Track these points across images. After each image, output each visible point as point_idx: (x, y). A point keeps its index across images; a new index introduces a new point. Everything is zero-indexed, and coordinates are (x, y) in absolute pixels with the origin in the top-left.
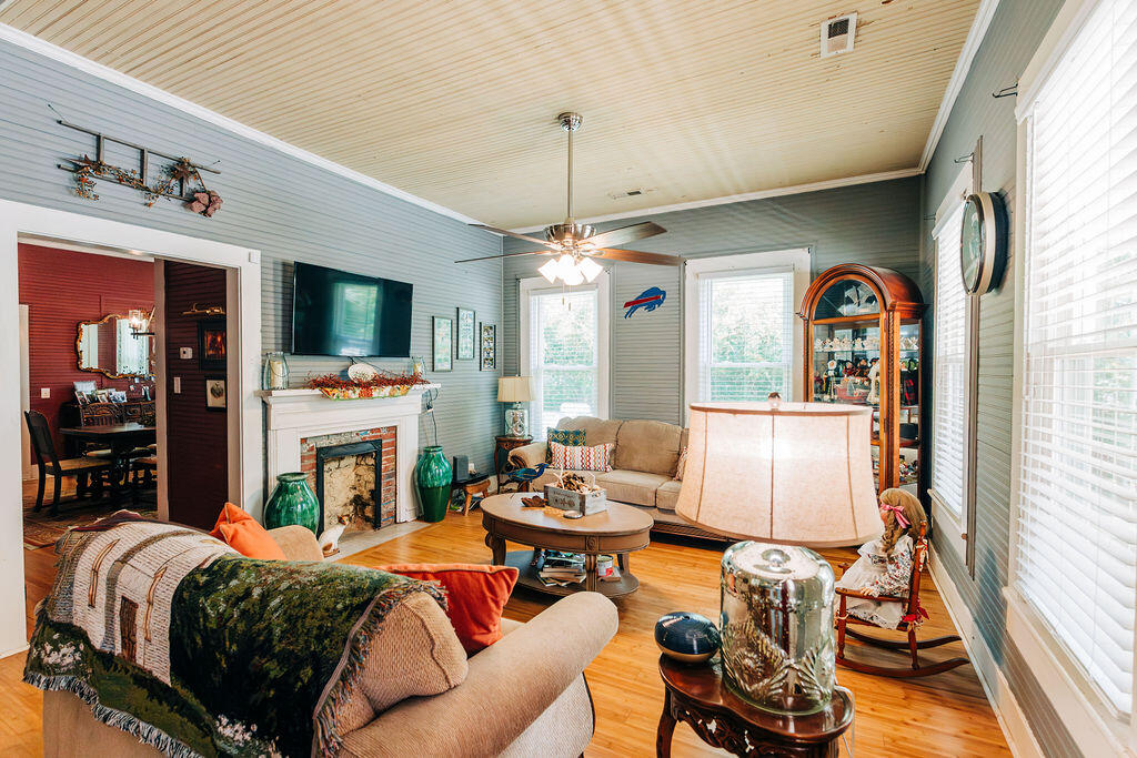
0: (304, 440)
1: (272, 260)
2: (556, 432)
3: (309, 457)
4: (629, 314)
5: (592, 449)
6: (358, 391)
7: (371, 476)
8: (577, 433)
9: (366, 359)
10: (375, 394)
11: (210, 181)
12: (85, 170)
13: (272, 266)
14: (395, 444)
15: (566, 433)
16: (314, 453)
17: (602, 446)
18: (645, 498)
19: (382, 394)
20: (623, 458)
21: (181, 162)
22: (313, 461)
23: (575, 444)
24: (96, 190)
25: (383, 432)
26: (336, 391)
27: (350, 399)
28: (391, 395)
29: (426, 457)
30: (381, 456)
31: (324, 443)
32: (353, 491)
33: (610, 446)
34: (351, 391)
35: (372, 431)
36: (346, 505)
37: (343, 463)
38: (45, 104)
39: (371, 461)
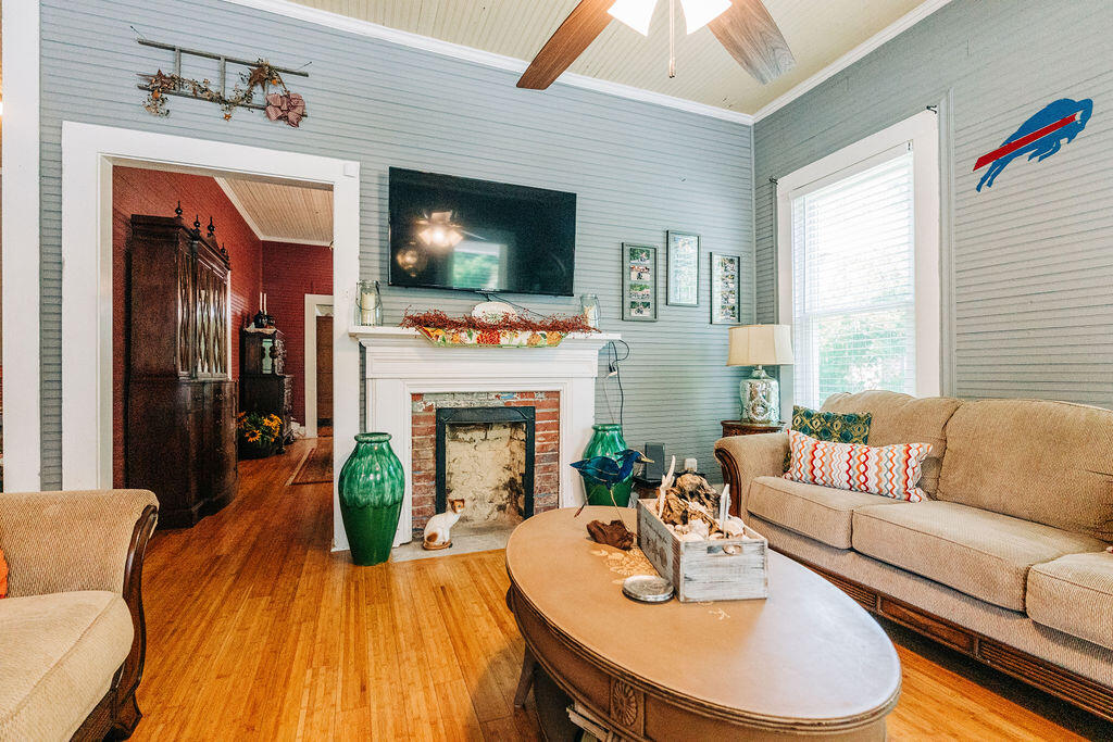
0: (416, 397)
1: (376, 173)
2: (808, 415)
3: (426, 419)
4: (987, 180)
5: (874, 451)
6: (476, 334)
7: (521, 455)
8: (852, 419)
9: (501, 296)
10: (503, 341)
11: (293, 85)
12: (161, 87)
13: (376, 181)
14: (556, 416)
15: (827, 418)
16: (433, 413)
17: (900, 448)
18: (990, 582)
19: (516, 341)
20: (954, 477)
21: (260, 66)
22: (432, 424)
23: (845, 438)
24: (167, 106)
25: (540, 398)
26: (441, 332)
27: (463, 345)
28: (532, 345)
29: (599, 436)
30: (534, 430)
31: (448, 403)
32: (508, 472)
33: (921, 449)
34: (464, 335)
35: (522, 394)
36: (497, 488)
37: (492, 434)
38: (128, 26)
39: (522, 436)
